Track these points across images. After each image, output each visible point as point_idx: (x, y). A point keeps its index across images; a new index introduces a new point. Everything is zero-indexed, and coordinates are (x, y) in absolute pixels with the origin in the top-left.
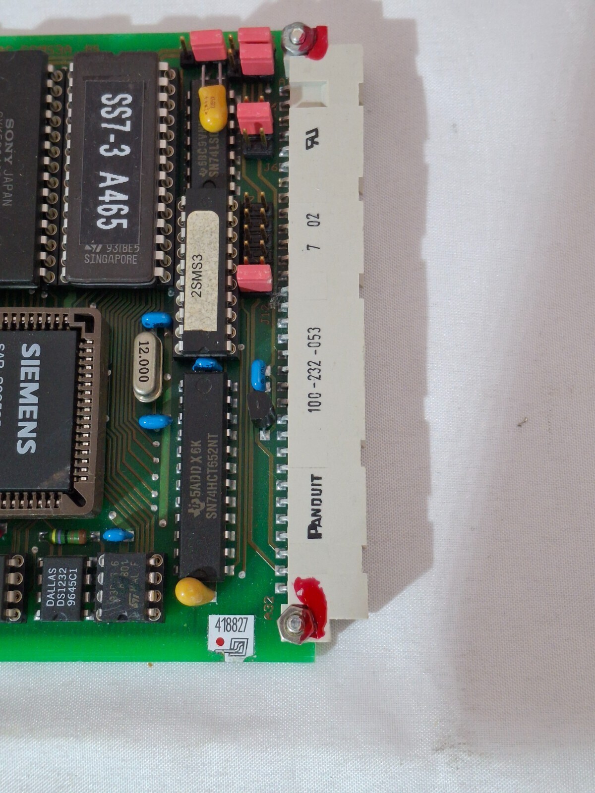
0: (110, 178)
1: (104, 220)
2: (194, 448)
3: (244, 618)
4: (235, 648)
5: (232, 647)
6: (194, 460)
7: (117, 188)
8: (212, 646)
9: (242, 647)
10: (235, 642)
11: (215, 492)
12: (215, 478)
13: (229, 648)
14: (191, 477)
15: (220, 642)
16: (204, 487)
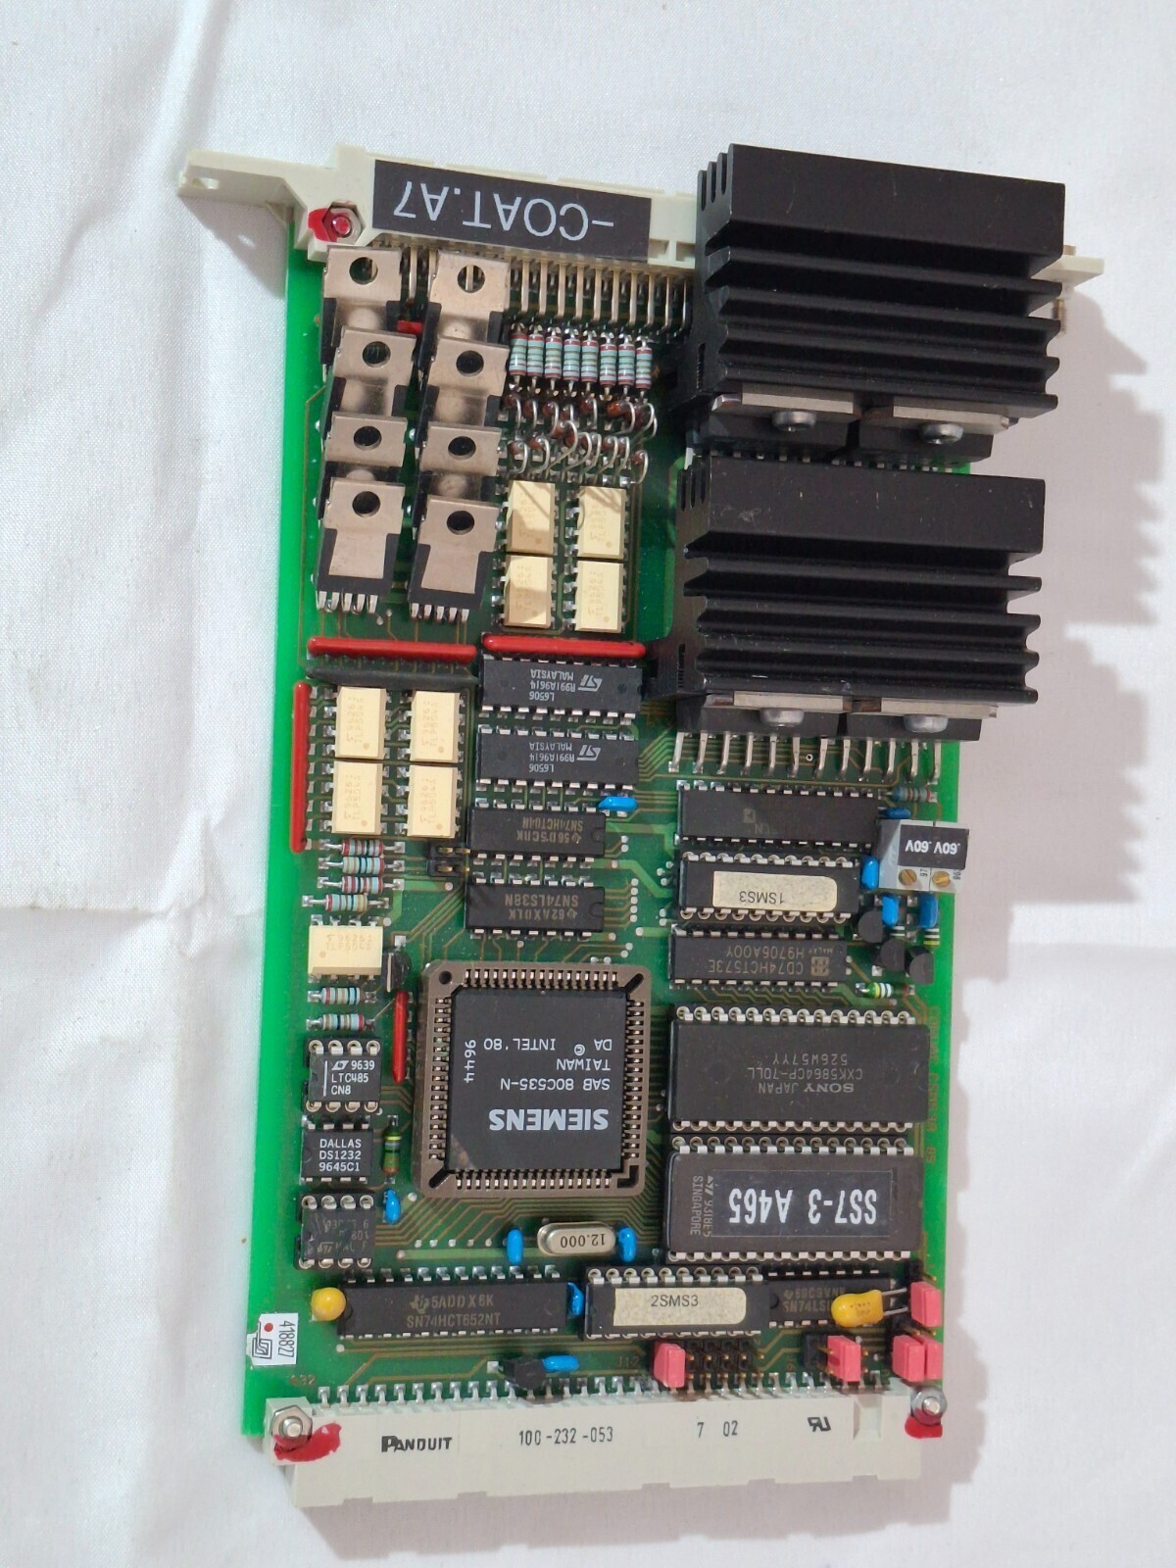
0: (784, 1203)
1: (740, 1197)
2: (486, 1298)
3: (293, 1354)
4: (262, 1345)
5: (262, 1341)
6: (472, 1299)
7: (774, 1210)
8: (265, 1319)
9: (262, 1352)
10: (268, 1344)
11: (436, 1324)
12: (451, 1323)
13: (262, 1337)
14: (449, 1297)
15: (269, 1328)
16: (442, 1311)
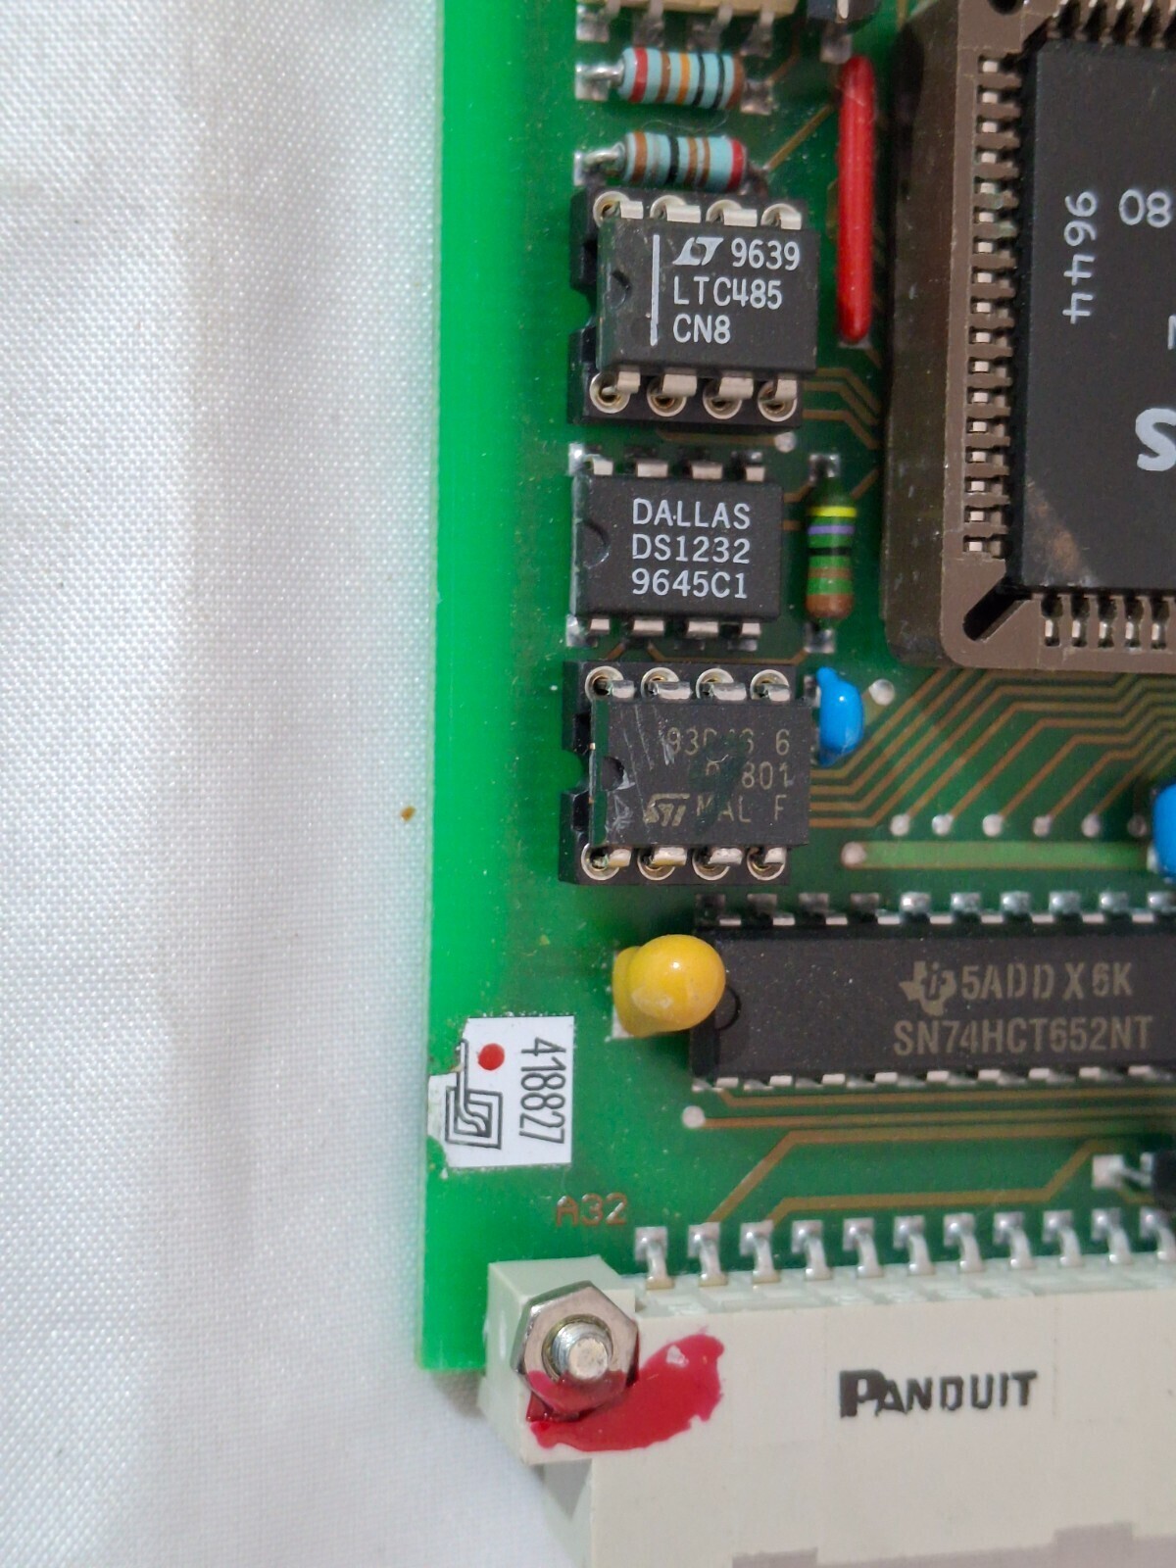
2: (1111, 973)
3: (563, 1133)
4: (472, 1108)
5: (473, 1097)
6: (1075, 973)
8: (479, 1033)
9: (473, 1129)
10: (489, 1106)
11: (974, 1044)
12: (1017, 1044)
13: (471, 1086)
14: (1021, 967)
15: (492, 1058)
16: (994, 1010)
